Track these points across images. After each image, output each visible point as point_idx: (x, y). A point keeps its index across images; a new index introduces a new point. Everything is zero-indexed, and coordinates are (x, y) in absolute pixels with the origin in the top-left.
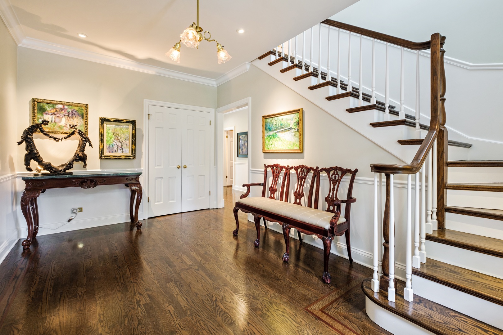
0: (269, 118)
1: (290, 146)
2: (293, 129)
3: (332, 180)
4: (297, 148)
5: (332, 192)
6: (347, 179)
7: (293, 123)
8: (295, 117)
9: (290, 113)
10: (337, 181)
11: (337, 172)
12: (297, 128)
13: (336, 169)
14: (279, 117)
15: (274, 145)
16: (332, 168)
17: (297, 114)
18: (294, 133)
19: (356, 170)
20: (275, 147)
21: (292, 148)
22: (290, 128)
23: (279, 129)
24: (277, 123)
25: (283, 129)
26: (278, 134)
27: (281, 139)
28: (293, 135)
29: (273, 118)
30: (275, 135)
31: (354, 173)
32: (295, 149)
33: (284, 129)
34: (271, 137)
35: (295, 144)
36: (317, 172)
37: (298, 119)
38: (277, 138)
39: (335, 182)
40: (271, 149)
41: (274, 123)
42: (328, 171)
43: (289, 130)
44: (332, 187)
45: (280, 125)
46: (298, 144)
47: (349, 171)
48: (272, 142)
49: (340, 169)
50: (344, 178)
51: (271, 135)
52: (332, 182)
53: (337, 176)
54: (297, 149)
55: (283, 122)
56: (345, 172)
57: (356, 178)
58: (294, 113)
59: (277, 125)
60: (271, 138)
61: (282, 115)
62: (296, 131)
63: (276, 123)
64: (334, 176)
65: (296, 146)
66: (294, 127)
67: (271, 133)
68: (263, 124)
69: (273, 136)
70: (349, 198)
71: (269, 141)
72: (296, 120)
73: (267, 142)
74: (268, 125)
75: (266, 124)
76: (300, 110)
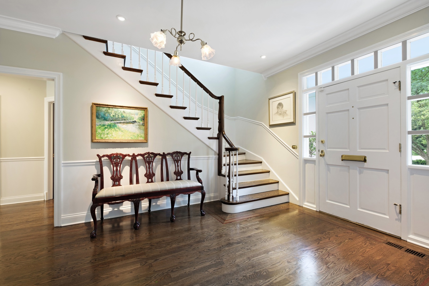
0: (104, 107)
1: (134, 137)
2: (138, 123)
3: (176, 160)
5: (177, 168)
6: (185, 158)
7: (138, 118)
8: (140, 114)
9: (134, 109)
10: (179, 160)
11: (178, 155)
12: (141, 122)
13: (177, 153)
14: (119, 109)
15: (111, 135)
16: (174, 153)
17: (142, 111)
18: (138, 126)
19: (190, 153)
20: (113, 137)
21: (136, 139)
22: (134, 121)
23: (119, 120)
24: (116, 114)
25: (124, 121)
26: (119, 125)
27: (122, 130)
28: (138, 128)
29: (111, 109)
30: (113, 126)
31: (189, 154)
32: (139, 139)
33: (126, 121)
34: (106, 126)
35: (140, 136)
36: (164, 156)
37: (143, 115)
38: (116, 128)
39: (177, 161)
40: (107, 139)
41: (112, 113)
42: (172, 154)
43: (132, 123)
44: (176, 165)
45: (120, 117)
46: (143, 135)
47: (186, 153)
48: (108, 132)
49: (180, 153)
50: (183, 158)
51: (107, 124)
52: (175, 161)
53: (178, 157)
54: (142, 139)
55: (124, 115)
56: (183, 154)
57: (191, 157)
58: (139, 110)
59: (117, 116)
60: (106, 128)
61: (124, 108)
62: (141, 125)
63: (114, 114)
64: (176, 157)
65: (141, 137)
66: (139, 121)
67: (107, 123)
68: (94, 111)
69: (110, 126)
70: (189, 169)
71: (104, 130)
72: (141, 116)
73: (99, 131)
74: (102, 114)
75: (97, 112)
76: (146, 108)
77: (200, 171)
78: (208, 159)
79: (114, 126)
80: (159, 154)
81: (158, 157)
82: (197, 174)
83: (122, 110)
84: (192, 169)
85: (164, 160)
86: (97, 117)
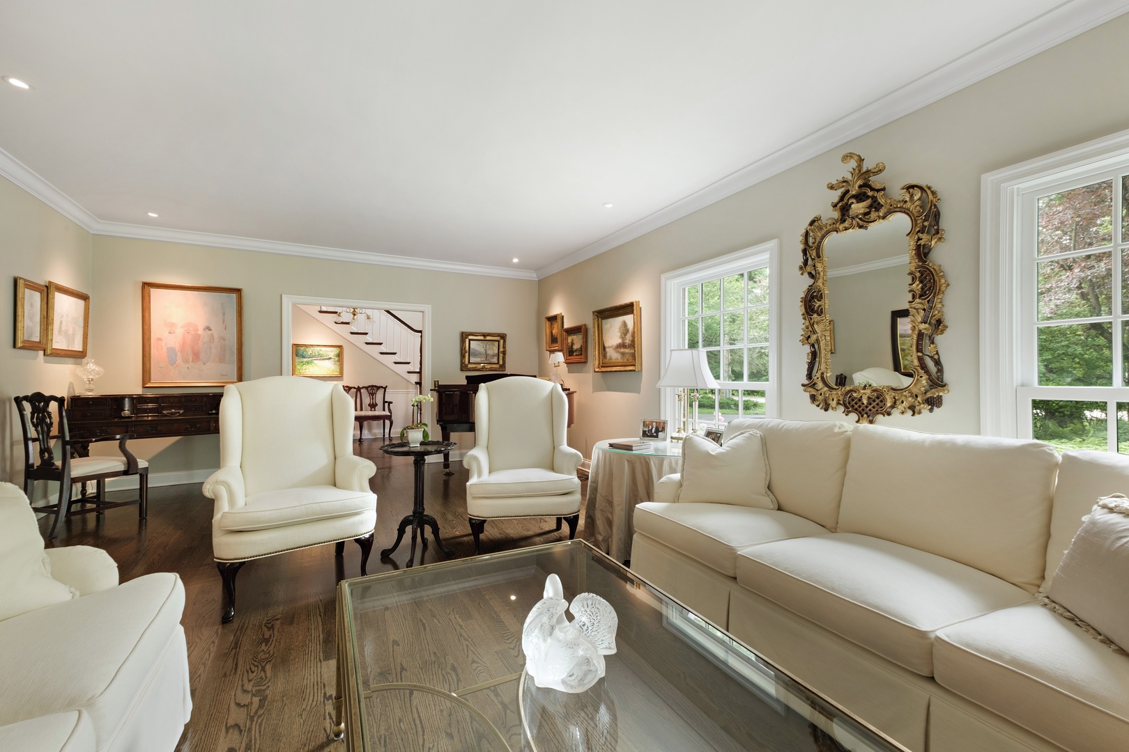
0: (303, 347)
1: (330, 372)
2: (333, 359)
3: (371, 393)
4: (337, 373)
5: (372, 400)
6: (380, 392)
7: (333, 355)
8: (336, 351)
9: (330, 347)
10: (375, 394)
11: (373, 388)
12: (337, 359)
13: (373, 386)
14: (316, 348)
15: (308, 370)
16: (369, 386)
17: (337, 348)
18: (334, 362)
19: (386, 386)
20: (310, 371)
21: (332, 374)
22: (329, 358)
23: (316, 357)
24: (313, 352)
25: (320, 358)
26: (316, 361)
27: (320, 366)
28: (334, 364)
29: (307, 348)
31: (385, 388)
33: (322, 358)
34: (305, 363)
35: (335, 371)
36: (359, 389)
37: (338, 352)
39: (372, 395)
40: (305, 373)
41: (309, 352)
42: (367, 388)
43: (328, 360)
44: (371, 398)
45: (316, 354)
46: (338, 370)
47: (382, 387)
48: (306, 368)
49: (375, 386)
52: (370, 395)
53: (374, 391)
55: (321, 352)
56: (378, 388)
57: (387, 390)
58: (334, 348)
59: (314, 354)
61: (321, 346)
62: (337, 361)
64: (371, 391)
66: (335, 358)
67: (305, 360)
68: (294, 350)
69: (308, 362)
70: (385, 402)
71: (302, 366)
72: (336, 353)
73: (298, 367)
74: (301, 352)
75: (297, 350)
76: (341, 346)
77: (392, 403)
78: (408, 393)
79: (311, 362)
80: (354, 388)
81: (352, 390)
82: (389, 405)
83: (318, 348)
84: (387, 402)
85: (358, 393)
86: (297, 355)
